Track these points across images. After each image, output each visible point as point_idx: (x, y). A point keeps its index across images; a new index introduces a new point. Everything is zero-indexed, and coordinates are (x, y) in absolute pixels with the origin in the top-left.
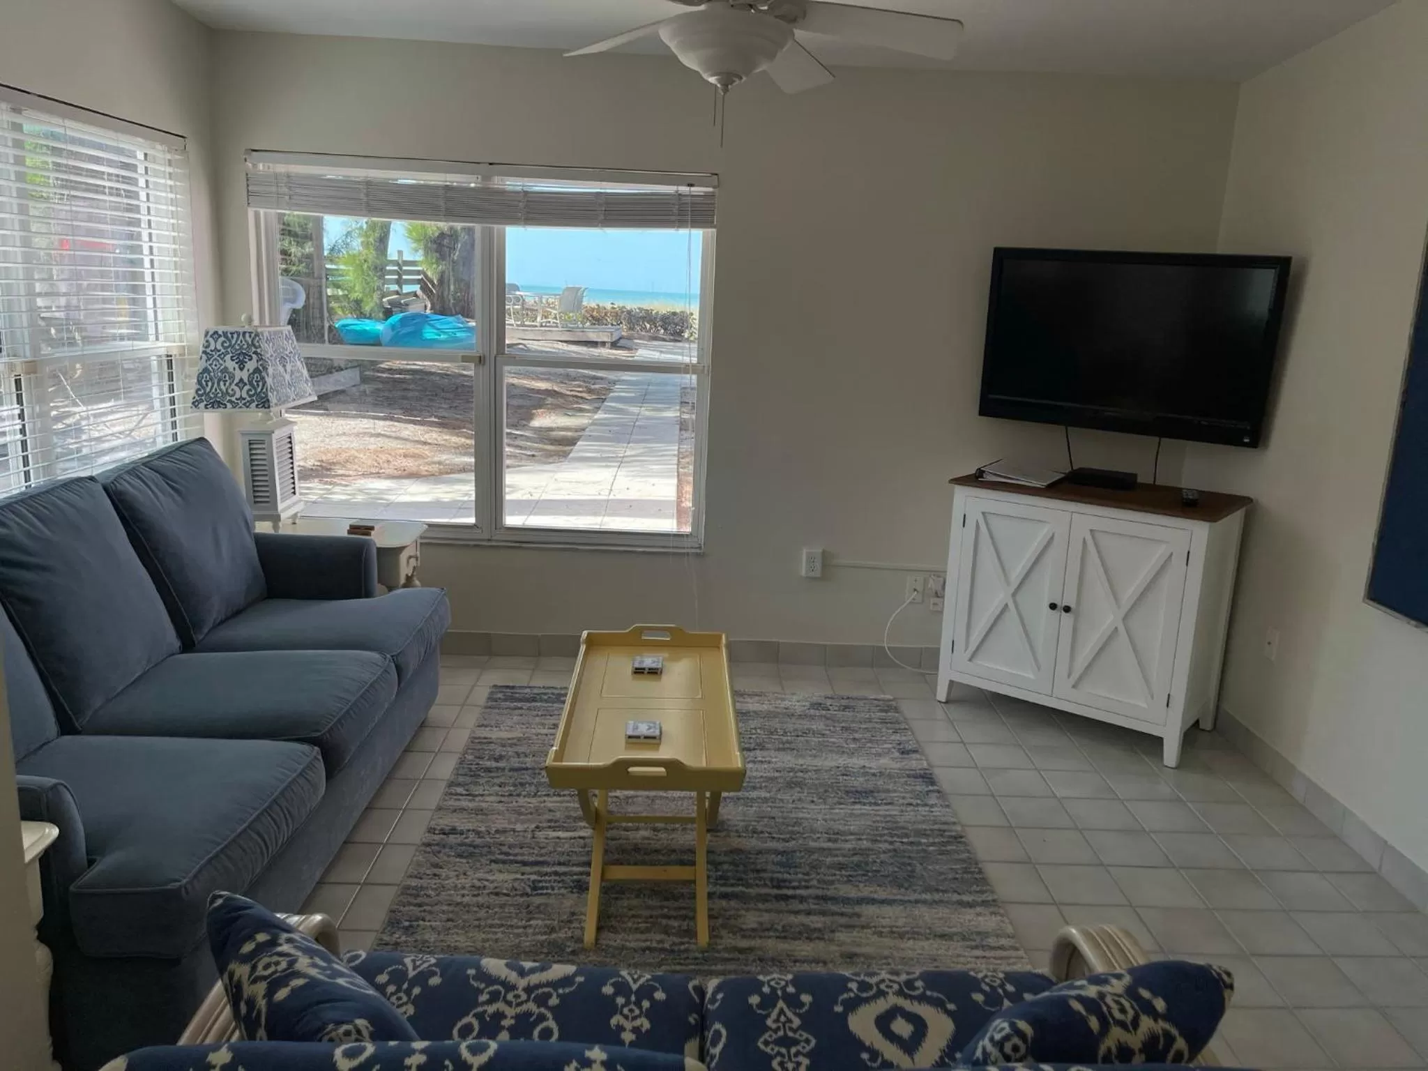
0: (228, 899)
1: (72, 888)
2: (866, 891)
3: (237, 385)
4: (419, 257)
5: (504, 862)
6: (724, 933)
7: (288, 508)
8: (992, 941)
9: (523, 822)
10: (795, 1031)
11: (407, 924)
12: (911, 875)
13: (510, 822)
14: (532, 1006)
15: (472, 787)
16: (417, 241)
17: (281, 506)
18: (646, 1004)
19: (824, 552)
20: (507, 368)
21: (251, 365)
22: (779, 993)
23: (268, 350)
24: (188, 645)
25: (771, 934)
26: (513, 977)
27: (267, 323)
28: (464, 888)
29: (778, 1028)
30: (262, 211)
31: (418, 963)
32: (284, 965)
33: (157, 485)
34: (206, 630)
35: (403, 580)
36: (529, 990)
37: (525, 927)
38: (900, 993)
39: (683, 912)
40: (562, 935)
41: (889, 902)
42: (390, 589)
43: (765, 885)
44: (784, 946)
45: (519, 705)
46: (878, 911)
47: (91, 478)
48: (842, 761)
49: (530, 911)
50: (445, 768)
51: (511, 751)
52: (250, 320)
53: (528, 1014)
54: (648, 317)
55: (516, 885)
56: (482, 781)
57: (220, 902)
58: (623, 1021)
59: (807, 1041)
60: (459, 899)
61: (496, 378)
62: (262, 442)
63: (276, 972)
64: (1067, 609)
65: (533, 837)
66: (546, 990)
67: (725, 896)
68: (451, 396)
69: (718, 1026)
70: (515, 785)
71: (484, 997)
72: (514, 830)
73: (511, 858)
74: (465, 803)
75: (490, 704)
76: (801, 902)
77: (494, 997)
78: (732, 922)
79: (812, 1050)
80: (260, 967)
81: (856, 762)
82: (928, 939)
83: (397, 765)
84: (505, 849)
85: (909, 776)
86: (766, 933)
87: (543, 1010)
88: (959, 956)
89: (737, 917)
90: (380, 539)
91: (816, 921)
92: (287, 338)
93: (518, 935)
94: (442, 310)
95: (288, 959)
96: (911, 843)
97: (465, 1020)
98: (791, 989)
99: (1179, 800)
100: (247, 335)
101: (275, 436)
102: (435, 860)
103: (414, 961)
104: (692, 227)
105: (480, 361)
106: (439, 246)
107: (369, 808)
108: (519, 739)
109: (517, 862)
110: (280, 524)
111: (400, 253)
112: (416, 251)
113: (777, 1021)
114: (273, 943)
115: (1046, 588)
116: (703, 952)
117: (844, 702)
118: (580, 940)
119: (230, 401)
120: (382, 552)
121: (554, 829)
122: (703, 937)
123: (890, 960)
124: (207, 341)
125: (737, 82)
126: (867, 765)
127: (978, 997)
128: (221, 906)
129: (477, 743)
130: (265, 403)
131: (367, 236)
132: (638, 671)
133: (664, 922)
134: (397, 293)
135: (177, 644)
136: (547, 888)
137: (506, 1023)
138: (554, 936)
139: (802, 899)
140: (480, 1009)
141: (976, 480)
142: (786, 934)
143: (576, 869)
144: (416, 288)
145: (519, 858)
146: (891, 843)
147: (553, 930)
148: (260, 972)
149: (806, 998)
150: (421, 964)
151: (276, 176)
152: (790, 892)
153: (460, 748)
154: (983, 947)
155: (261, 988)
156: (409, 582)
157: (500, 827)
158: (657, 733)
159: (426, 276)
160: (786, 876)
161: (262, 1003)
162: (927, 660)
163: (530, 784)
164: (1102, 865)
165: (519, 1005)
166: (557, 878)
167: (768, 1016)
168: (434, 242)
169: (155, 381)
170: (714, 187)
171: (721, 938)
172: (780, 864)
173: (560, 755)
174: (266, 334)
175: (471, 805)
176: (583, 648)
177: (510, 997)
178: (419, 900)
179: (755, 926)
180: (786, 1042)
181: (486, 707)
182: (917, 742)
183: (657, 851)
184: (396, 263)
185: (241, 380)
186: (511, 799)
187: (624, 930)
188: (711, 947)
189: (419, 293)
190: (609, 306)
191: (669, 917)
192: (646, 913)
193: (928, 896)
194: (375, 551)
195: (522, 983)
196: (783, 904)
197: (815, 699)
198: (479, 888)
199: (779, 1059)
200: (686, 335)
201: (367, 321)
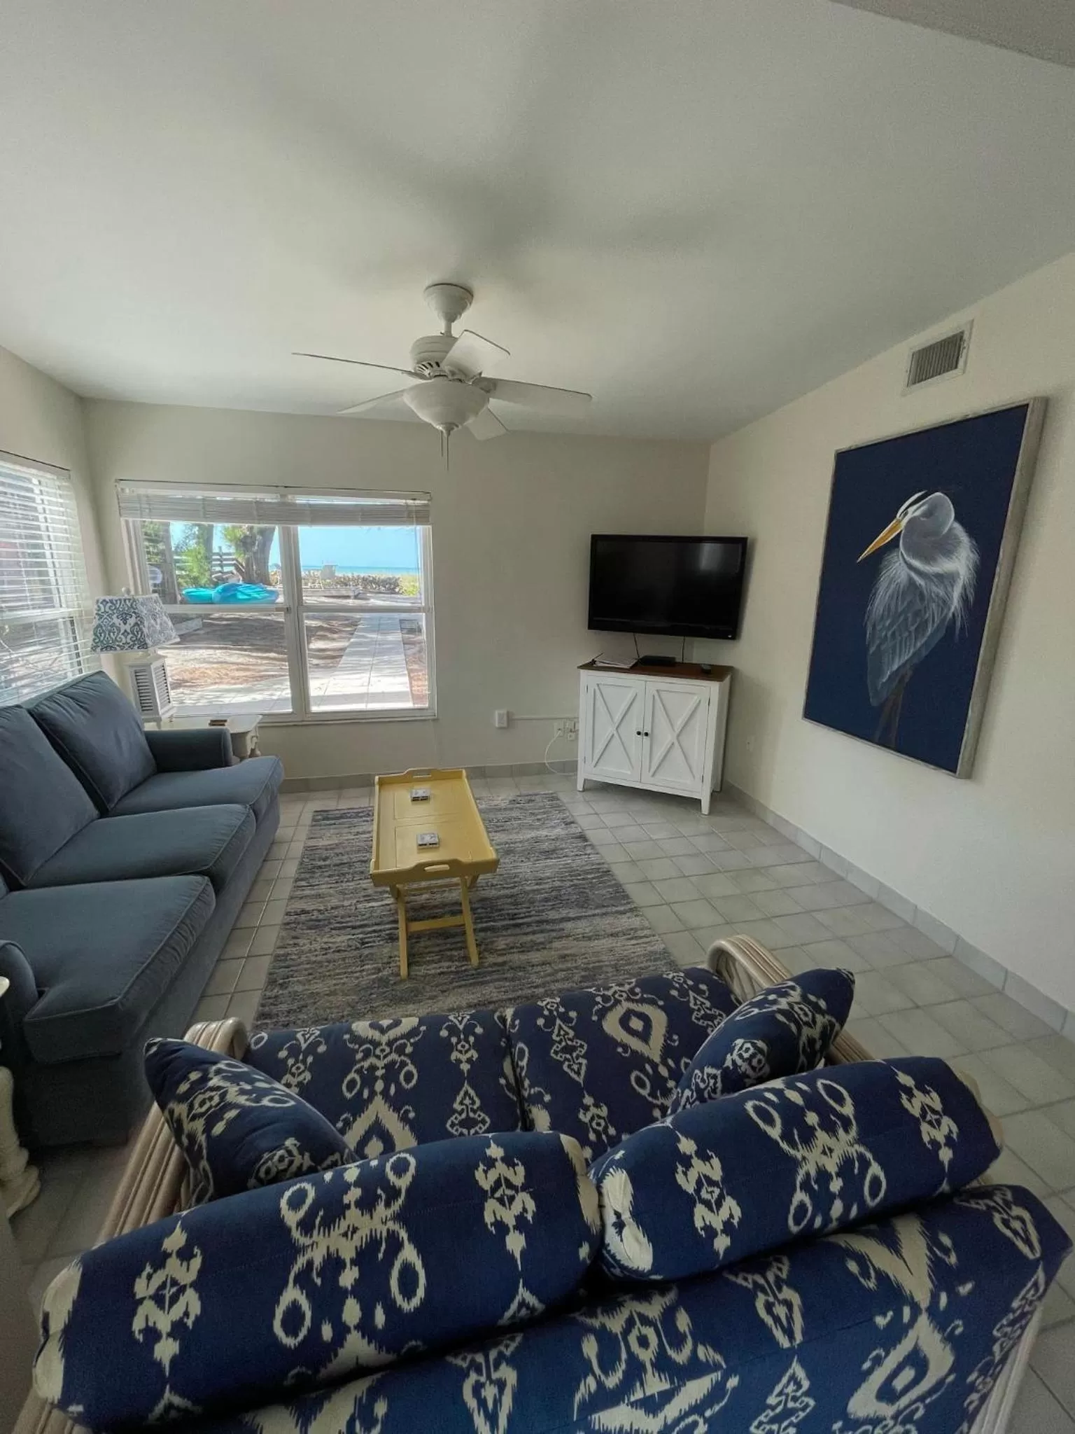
0: (162, 1045)
1: (27, 1019)
2: (564, 913)
3: (123, 634)
4: (232, 550)
5: (339, 929)
6: (486, 954)
7: (164, 712)
8: (640, 933)
9: (348, 899)
10: (571, 1040)
11: (281, 981)
12: (587, 900)
13: (340, 901)
14: (394, 1056)
15: (311, 881)
16: (231, 541)
17: (161, 712)
18: (472, 1039)
19: (508, 713)
20: (305, 614)
21: (132, 621)
22: (555, 1013)
23: (144, 611)
24: (104, 812)
25: (515, 950)
26: (376, 1035)
27: (140, 593)
28: (316, 950)
29: (561, 1040)
30: (131, 520)
31: (307, 1036)
32: (216, 1099)
33: (69, 706)
34: (116, 800)
35: (249, 753)
36: (390, 1044)
37: (361, 971)
38: (628, 999)
39: (459, 945)
40: (385, 973)
41: (579, 918)
42: (242, 759)
43: (505, 919)
44: (523, 957)
45: (333, 822)
46: (573, 925)
47: (18, 706)
48: (533, 834)
49: (363, 960)
50: (291, 869)
51: (331, 853)
52: (128, 592)
53: (393, 1063)
54: (374, 581)
55: (350, 943)
56: (317, 875)
57: (154, 1049)
58: (459, 1056)
59: (582, 1046)
60: (314, 959)
61: (299, 621)
62: (144, 671)
63: (211, 1107)
64: (646, 734)
65: (356, 909)
66: (402, 1041)
67: (483, 930)
68: (261, 631)
69: (521, 1045)
70: (338, 876)
71: (359, 1056)
72: (343, 906)
73: (344, 925)
74: (307, 892)
75: (314, 823)
76: (528, 926)
77: (367, 1054)
78: (490, 946)
79: (586, 1053)
80: (196, 1105)
81: (543, 833)
82: (605, 938)
83: (259, 873)
84: (339, 919)
85: (572, 838)
86: (512, 951)
87: (403, 1058)
88: (624, 946)
89: (493, 942)
90: (231, 728)
91: (539, 938)
92: (156, 602)
93: (357, 978)
94: (249, 580)
95: (219, 1093)
96: (583, 879)
97: (349, 1078)
98: (562, 1010)
99: (713, 832)
100: (127, 601)
101: (153, 667)
102: (294, 934)
103: (303, 1035)
104: (417, 524)
105: (288, 610)
106: (244, 543)
107: (245, 903)
108: (336, 845)
109: (349, 927)
110: (162, 723)
111: (220, 548)
112: (230, 546)
113: (558, 1035)
114: (205, 1079)
115: (634, 724)
116: (476, 970)
117: (529, 798)
118: (398, 975)
119: (118, 646)
120: (234, 736)
121: (368, 901)
122: (475, 960)
123: (586, 955)
124: (99, 606)
125: (456, 429)
126: (549, 834)
127: (674, 993)
128: (156, 1054)
129: (310, 851)
130: (144, 646)
131: (198, 538)
132: (415, 799)
133: (449, 953)
134: (220, 572)
135: (95, 813)
136: (370, 942)
137: (379, 1073)
138: (380, 974)
139: (529, 924)
140: (358, 1066)
141: (591, 666)
142: (524, 949)
143: (387, 926)
144: (232, 569)
145: (350, 924)
146: (572, 881)
147: (379, 970)
148: (198, 1110)
149: (573, 1014)
150: (309, 1037)
151: (139, 496)
152: (520, 921)
153: (299, 854)
154: (636, 938)
155: (199, 1125)
156: (253, 754)
157: (333, 905)
158: (437, 840)
159: (237, 561)
160: (516, 911)
161: (202, 1138)
162: (570, 768)
163: (348, 873)
164: (685, 876)
165: (385, 1057)
166: (376, 934)
167: (552, 1032)
168: (241, 541)
169: (63, 634)
170: (428, 500)
171: (486, 958)
172: (511, 904)
173: (377, 865)
174: (140, 600)
175: (313, 892)
176: (377, 787)
177: (378, 1052)
178: (287, 963)
179: (504, 947)
180: (569, 1050)
181: (313, 826)
182: (572, 816)
183: (436, 907)
184: (218, 554)
185: (126, 631)
186: (338, 885)
187: (425, 963)
188: (481, 965)
189: (235, 572)
190: (350, 576)
191: (451, 950)
192: (437, 949)
193: (597, 911)
194: (229, 738)
195: (384, 1039)
196: (518, 931)
197: (511, 798)
198: (326, 949)
199: (567, 1063)
200: (397, 590)
201: (202, 589)
